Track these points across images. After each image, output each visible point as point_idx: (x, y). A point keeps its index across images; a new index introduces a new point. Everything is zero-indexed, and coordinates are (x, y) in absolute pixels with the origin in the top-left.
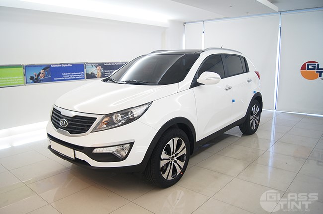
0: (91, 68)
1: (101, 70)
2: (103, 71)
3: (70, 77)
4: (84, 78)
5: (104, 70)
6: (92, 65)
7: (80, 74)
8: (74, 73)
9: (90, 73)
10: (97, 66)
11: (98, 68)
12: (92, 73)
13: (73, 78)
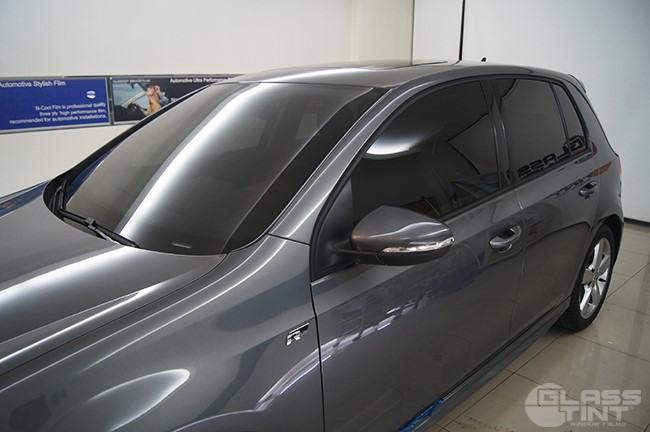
0: (127, 90)
1: (160, 98)
2: (165, 99)
3: (59, 115)
4: (106, 120)
5: (169, 96)
6: (132, 81)
7: (93, 108)
8: (75, 106)
9: (125, 105)
10: (148, 86)
11: (150, 91)
12: (131, 106)
13: (71, 118)
